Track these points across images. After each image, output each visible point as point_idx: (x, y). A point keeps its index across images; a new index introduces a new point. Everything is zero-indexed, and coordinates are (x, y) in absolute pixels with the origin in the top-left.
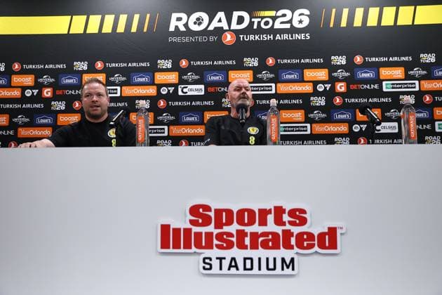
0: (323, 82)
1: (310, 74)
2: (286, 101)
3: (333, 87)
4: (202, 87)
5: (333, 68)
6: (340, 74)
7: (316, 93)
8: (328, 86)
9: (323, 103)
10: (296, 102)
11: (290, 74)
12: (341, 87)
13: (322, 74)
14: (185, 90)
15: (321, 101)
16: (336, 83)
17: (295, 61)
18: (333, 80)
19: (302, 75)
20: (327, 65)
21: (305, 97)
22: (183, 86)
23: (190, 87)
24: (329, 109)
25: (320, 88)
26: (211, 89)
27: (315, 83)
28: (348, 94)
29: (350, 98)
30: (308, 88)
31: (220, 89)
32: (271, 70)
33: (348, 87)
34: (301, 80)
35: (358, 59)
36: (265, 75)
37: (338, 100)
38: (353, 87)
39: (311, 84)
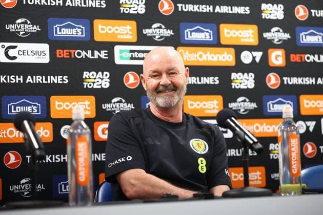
0: (251, 48)
1: (229, 33)
3: (265, 58)
4: (45, 47)
5: (265, 25)
6: (277, 35)
7: (240, 67)
8: (258, 55)
9: (251, 85)
11: (198, 31)
12: (277, 58)
13: (248, 34)
14: (12, 53)
16: (270, 50)
17: (206, 9)
18: (265, 45)
19: (217, 34)
20: (255, 18)
21: (223, 72)
22: (7, 45)
23: (21, 46)
24: (260, 94)
25: (246, 57)
26: (62, 54)
27: (239, 49)
28: (289, 70)
29: (291, 76)
30: (226, 58)
31: (79, 54)
32: (168, 22)
33: (287, 58)
34: (216, 43)
35: (301, 12)
36: (157, 31)
37: (273, 80)
38: (295, 58)
39: (232, 50)
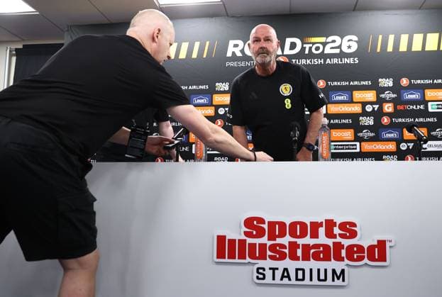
0: (372, 103)
1: (358, 95)
2: (336, 121)
3: (381, 108)
5: (380, 90)
6: (388, 95)
7: (365, 113)
8: (376, 107)
9: (372, 123)
10: (346, 121)
11: (340, 95)
12: (388, 108)
13: (370, 96)
15: (369, 121)
16: (384, 104)
17: (344, 83)
18: (380, 101)
19: (352, 96)
20: (375, 87)
21: (355, 117)
24: (377, 129)
25: (369, 108)
27: (364, 104)
28: (396, 114)
29: (398, 118)
30: (357, 109)
33: (395, 108)
34: (351, 101)
35: (405, 82)
37: (386, 120)
38: (400, 107)
39: (360, 105)
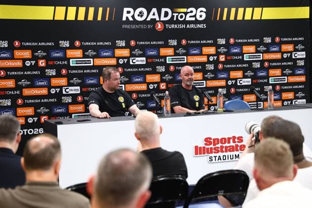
0: (213, 55)
1: (206, 50)
3: (218, 58)
4: (144, 59)
5: (218, 47)
6: (222, 50)
7: (209, 62)
8: (215, 57)
9: (213, 68)
11: (195, 50)
12: (222, 58)
13: (212, 50)
14: (134, 61)
15: (211, 67)
16: (220, 56)
17: (197, 42)
18: (218, 54)
19: (201, 51)
21: (203, 64)
22: (132, 58)
23: (137, 59)
24: (216, 71)
25: (211, 59)
26: (150, 60)
27: (209, 56)
28: (227, 62)
29: (227, 64)
30: (204, 59)
31: (155, 60)
32: (184, 47)
33: (226, 58)
34: (201, 54)
35: (232, 41)
36: (181, 51)
37: (220, 66)
38: (229, 58)
39: (206, 56)
